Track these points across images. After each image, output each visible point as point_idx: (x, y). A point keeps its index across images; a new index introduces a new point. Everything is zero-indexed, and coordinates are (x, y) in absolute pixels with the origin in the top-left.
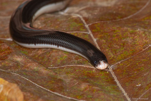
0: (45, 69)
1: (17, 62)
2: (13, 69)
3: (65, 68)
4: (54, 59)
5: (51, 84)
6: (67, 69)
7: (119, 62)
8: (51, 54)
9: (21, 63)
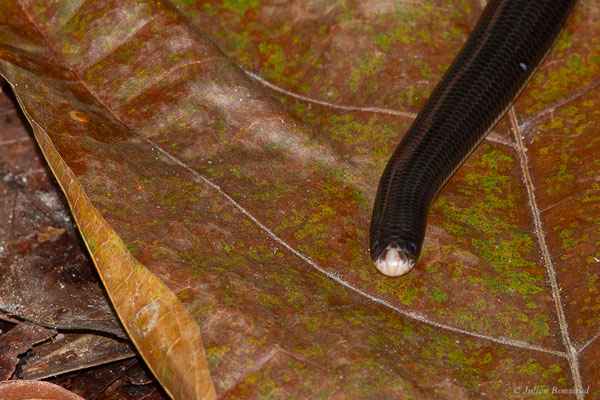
0: (306, 145)
1: (215, 112)
2: (201, 148)
3: (371, 121)
4: (341, 65)
5: (320, 227)
6: (380, 126)
7: (551, 110)
8: (331, 38)
9: (229, 117)
